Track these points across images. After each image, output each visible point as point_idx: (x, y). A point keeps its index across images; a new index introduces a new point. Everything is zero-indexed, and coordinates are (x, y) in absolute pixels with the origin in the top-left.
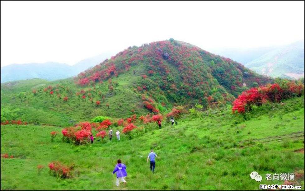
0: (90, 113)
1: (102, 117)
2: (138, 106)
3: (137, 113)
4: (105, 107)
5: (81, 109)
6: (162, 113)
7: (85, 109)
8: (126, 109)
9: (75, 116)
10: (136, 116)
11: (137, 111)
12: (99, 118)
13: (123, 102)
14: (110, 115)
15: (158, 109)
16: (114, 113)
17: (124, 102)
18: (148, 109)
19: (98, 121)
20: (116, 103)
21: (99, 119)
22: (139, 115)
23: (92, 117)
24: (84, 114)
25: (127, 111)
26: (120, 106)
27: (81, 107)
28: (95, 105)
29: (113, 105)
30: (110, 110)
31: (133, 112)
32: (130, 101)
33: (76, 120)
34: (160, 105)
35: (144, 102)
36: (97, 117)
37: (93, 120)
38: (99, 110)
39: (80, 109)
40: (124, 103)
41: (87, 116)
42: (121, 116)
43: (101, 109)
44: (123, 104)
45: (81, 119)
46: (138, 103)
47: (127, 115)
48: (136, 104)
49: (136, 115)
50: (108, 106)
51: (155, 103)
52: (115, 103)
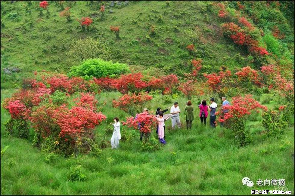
0: (64, 49)
1: (102, 63)
2: (207, 34)
3: (203, 56)
4: (109, 34)
5: (37, 37)
6: (275, 57)
7: (49, 38)
8: (172, 42)
9: (21, 56)
10: (202, 64)
11: (203, 49)
12: (94, 63)
13: (160, 22)
14: (122, 57)
15: (265, 47)
16: (133, 52)
17: (163, 23)
18: (237, 45)
19: (91, 73)
20: (140, 24)
21: (93, 67)
22: (209, 61)
23: (70, 60)
24: (45, 51)
25: (172, 47)
26: (153, 34)
27: (35, 32)
28: (77, 28)
29: (132, 30)
30: (122, 43)
31: (191, 52)
32: (182, 22)
33: (22, 66)
34: (270, 36)
35: (223, 25)
36: (88, 62)
37: (75, 70)
38: (91, 42)
39: (32, 38)
40: (165, 26)
41: (54, 57)
42: (155, 61)
43: (96, 38)
44: (159, 27)
45: (36, 63)
46: (207, 28)
47: (174, 58)
48: (201, 30)
49: (199, 59)
50: (117, 32)
51: (256, 30)
52: (136, 23)
